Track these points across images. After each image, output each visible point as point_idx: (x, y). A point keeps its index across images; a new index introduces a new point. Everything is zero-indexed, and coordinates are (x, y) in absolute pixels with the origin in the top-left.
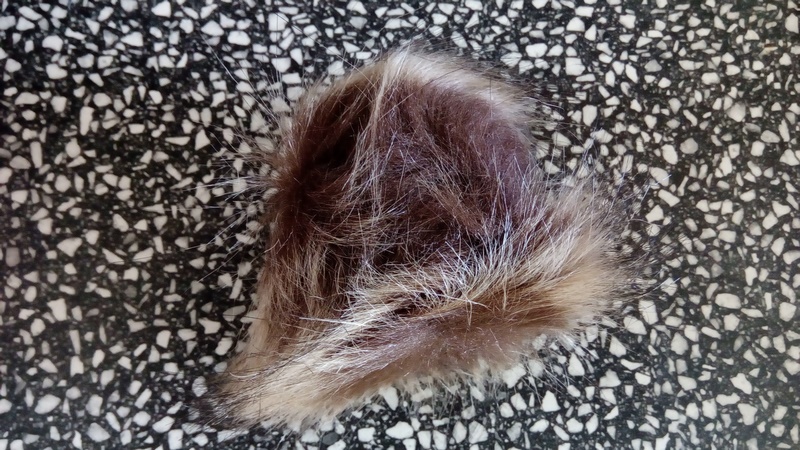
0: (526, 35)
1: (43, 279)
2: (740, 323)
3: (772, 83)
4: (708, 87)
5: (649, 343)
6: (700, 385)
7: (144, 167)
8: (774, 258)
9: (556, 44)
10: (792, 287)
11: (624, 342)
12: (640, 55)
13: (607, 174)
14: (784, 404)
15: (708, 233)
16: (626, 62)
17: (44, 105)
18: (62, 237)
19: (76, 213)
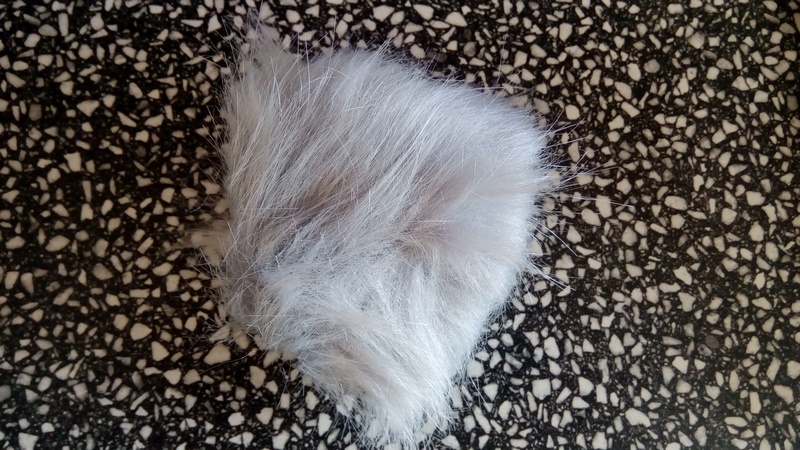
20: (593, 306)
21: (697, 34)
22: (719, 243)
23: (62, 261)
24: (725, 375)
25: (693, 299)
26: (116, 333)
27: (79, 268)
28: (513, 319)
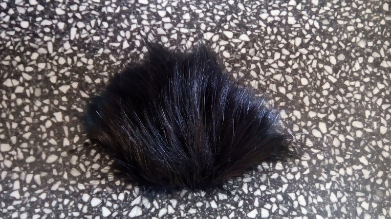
0: (271, 6)
1: (52, 102)
2: (363, 134)
3: (377, 32)
4: (350, 32)
5: (323, 142)
6: (346, 160)
7: (99, 55)
8: (378, 107)
9: (284, 10)
10: (385, 119)
11: (312, 141)
12: (320, 17)
13: (306, 67)
14: (382, 170)
15: (349, 95)
16: (314, 20)
17: (54, 26)
18: (61, 84)
19: (68, 74)
20: (321, 178)
21: (362, 41)
22: (380, 144)
23: (55, 168)
24: (387, 210)
25: (369, 172)
26: (84, 204)
27: (63, 171)
28: (282, 187)
